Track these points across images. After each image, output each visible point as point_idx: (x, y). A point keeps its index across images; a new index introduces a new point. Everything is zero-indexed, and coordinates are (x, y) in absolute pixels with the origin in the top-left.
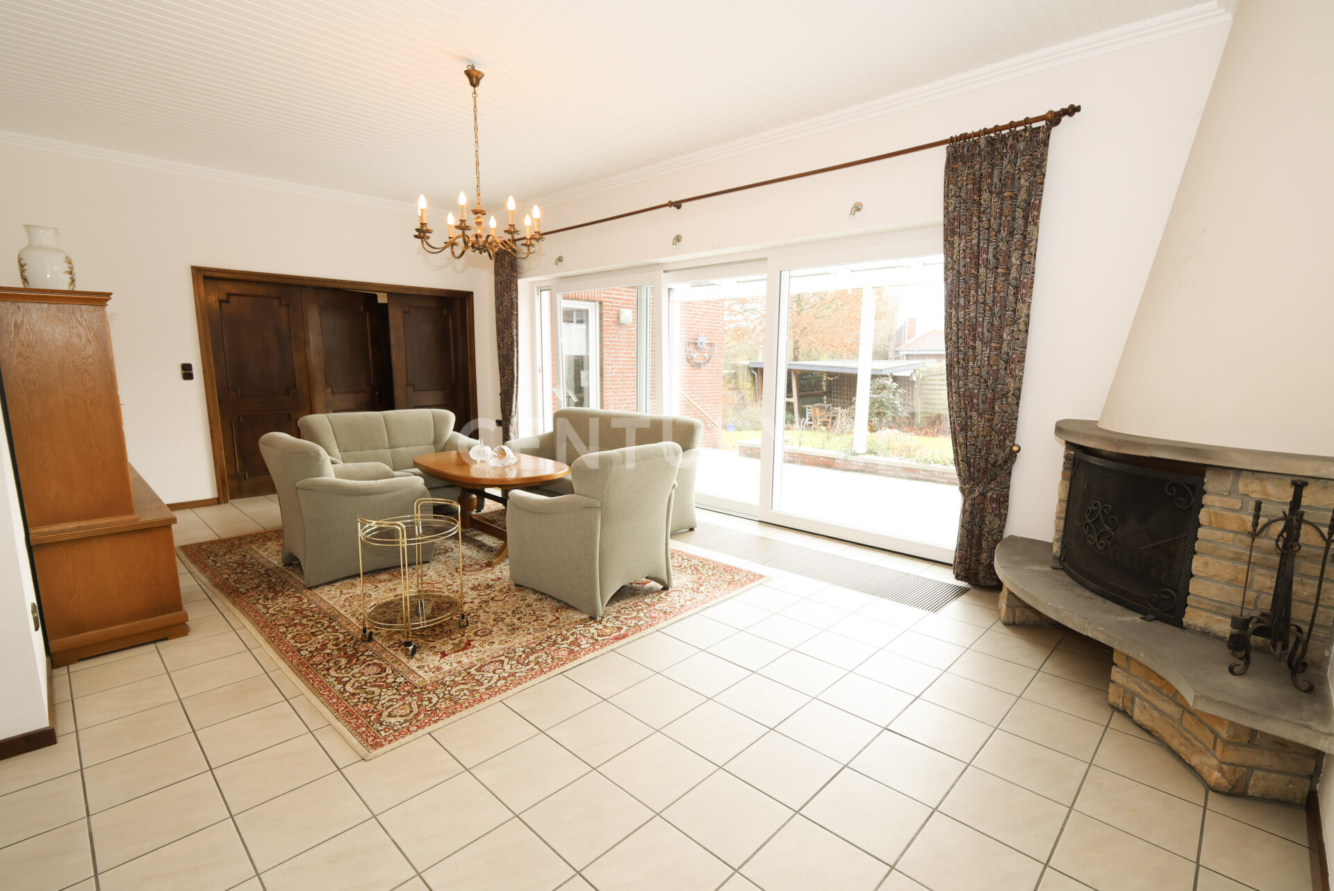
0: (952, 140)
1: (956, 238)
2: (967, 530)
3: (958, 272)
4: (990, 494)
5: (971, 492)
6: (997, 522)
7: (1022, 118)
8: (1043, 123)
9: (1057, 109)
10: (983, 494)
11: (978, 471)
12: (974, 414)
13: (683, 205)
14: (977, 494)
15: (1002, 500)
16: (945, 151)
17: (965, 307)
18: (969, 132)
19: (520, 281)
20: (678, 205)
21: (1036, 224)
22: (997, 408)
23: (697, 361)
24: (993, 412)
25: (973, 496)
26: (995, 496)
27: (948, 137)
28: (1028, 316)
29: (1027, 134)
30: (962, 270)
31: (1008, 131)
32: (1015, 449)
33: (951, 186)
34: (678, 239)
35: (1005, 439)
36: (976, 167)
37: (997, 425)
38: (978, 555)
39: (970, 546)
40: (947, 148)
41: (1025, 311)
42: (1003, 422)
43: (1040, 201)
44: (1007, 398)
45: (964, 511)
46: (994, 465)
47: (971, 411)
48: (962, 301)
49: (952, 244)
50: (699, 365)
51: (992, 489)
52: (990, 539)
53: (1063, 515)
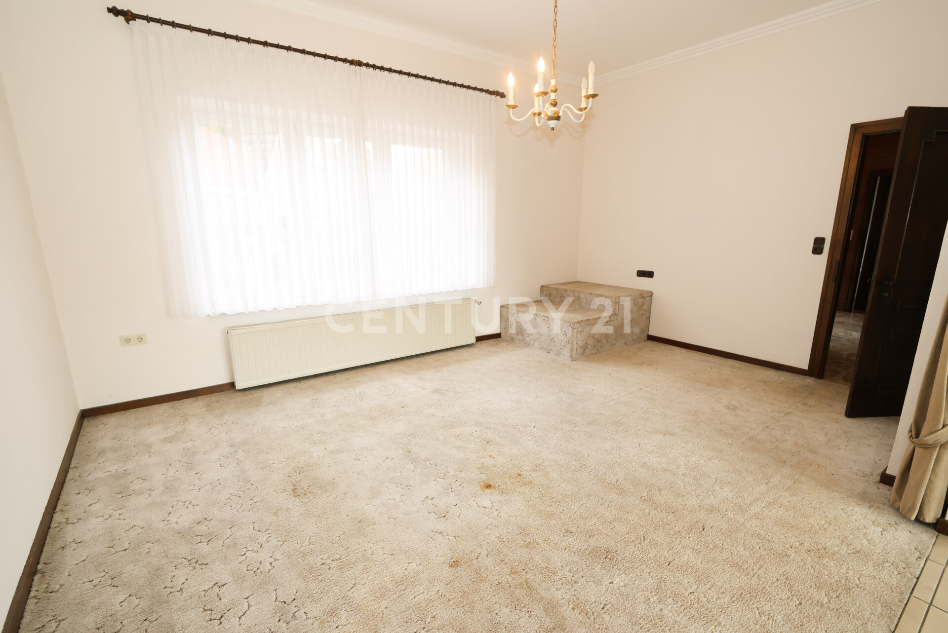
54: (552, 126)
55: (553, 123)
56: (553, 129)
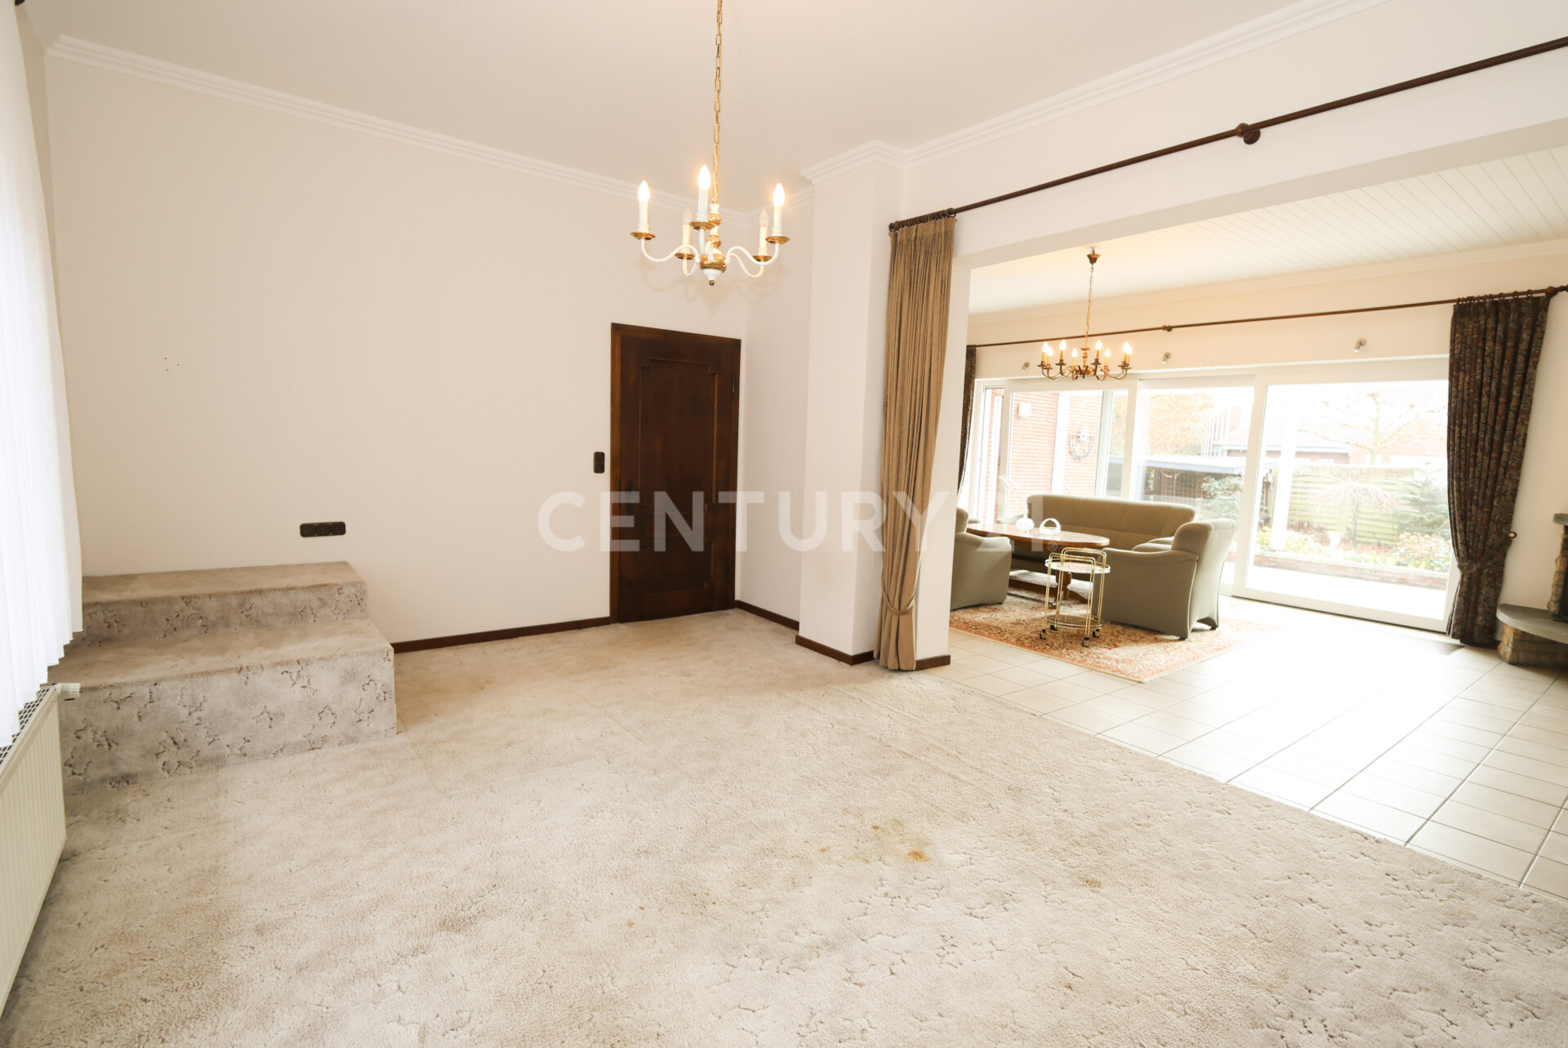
0: (1459, 300)
1: (1461, 375)
2: (1465, 598)
3: (1463, 399)
4: (1487, 570)
5: (1469, 568)
6: (1492, 593)
7: (1526, 290)
8: (1543, 294)
9: (1556, 285)
10: (1480, 571)
11: (1476, 552)
12: (1474, 508)
13: (1174, 330)
14: (1475, 569)
15: (1497, 575)
16: (1452, 308)
17: (1467, 427)
18: (1475, 295)
19: (976, 380)
20: (1169, 329)
21: (1535, 368)
22: (1495, 503)
23: (1078, 454)
24: (1491, 506)
25: (1471, 571)
26: (1491, 572)
27: (1456, 298)
28: (1525, 435)
29: (1530, 302)
30: (1466, 398)
31: (1511, 298)
32: (1512, 535)
33: (1457, 335)
34: (1167, 356)
35: (1502, 527)
36: (1482, 322)
37: (1495, 516)
38: (1474, 618)
39: (1466, 610)
40: (1454, 306)
41: (1523, 431)
42: (1501, 514)
43: (1540, 351)
44: (1505, 496)
45: (1462, 583)
46: (1491, 547)
47: (1471, 505)
48: (1465, 421)
49: (1457, 378)
50: (1079, 458)
51: (1489, 567)
52: (1486, 605)
53: (1562, 583)
54: (711, 278)
55: (712, 274)
56: (712, 284)
